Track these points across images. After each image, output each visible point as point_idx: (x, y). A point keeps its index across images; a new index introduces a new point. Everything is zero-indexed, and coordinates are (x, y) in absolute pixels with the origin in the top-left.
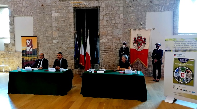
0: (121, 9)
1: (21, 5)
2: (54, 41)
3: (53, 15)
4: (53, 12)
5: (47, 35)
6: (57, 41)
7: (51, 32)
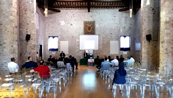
0: (102, 39)
1: (64, 36)
2: (77, 50)
3: (77, 40)
4: (77, 39)
5: (74, 48)
6: (78, 50)
7: (75, 47)
